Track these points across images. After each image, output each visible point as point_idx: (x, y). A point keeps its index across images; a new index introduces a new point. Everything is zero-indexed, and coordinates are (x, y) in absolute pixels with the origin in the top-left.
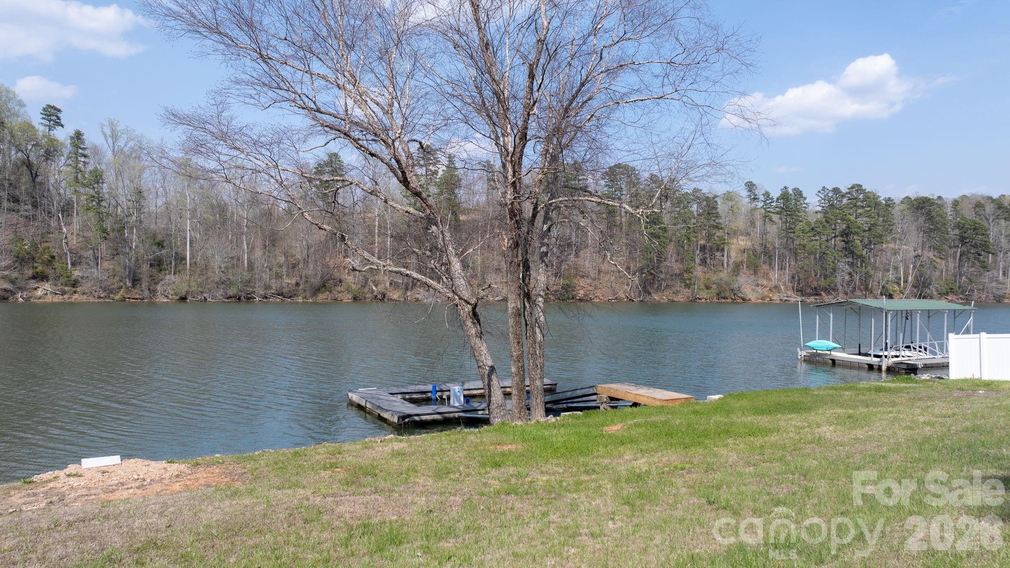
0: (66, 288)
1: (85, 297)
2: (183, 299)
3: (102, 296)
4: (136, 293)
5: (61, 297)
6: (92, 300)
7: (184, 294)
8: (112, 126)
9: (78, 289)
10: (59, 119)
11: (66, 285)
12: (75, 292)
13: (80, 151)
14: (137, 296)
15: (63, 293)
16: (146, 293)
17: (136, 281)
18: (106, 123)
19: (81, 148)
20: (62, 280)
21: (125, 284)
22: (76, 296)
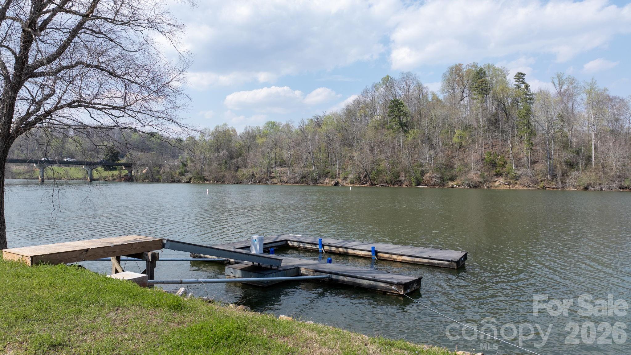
0: (511, 181)
1: (522, 186)
2: (586, 188)
3: (531, 186)
4: (553, 184)
5: (508, 186)
6: (525, 188)
7: (585, 185)
8: (559, 77)
9: (518, 182)
10: (524, 79)
11: (512, 179)
12: (516, 183)
13: (528, 97)
14: (554, 186)
15: (510, 184)
16: (560, 183)
17: (554, 176)
18: (556, 76)
19: (528, 95)
20: (510, 176)
21: (547, 178)
22: (517, 186)
